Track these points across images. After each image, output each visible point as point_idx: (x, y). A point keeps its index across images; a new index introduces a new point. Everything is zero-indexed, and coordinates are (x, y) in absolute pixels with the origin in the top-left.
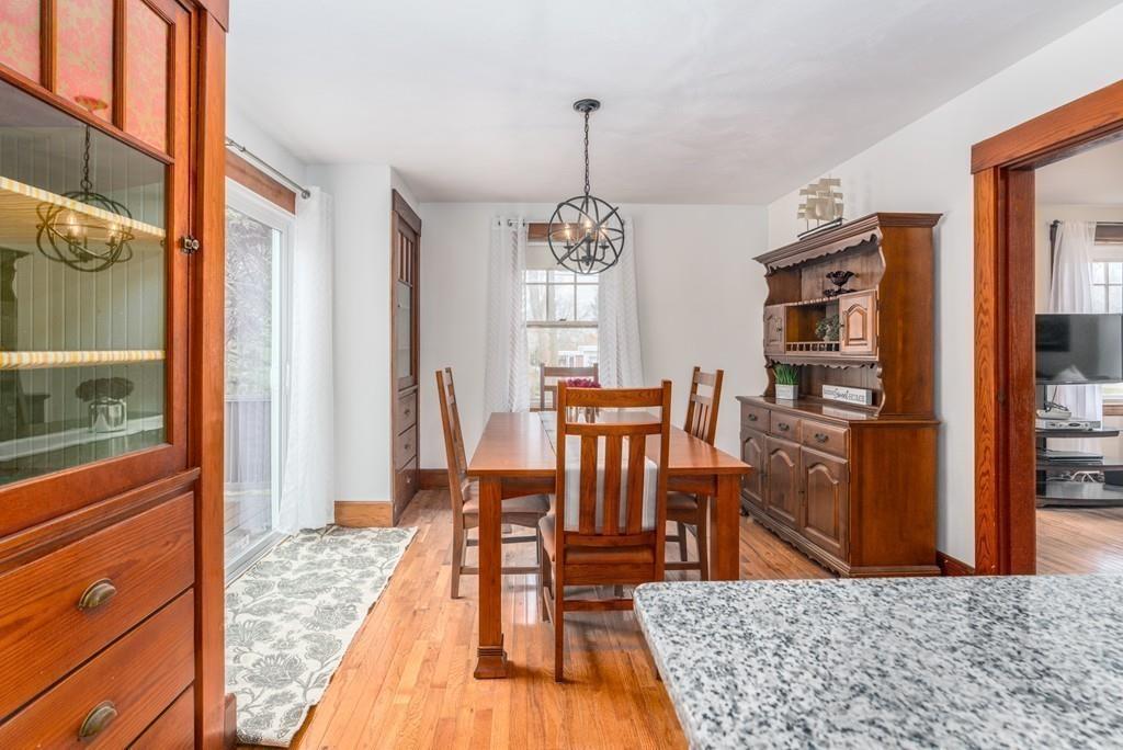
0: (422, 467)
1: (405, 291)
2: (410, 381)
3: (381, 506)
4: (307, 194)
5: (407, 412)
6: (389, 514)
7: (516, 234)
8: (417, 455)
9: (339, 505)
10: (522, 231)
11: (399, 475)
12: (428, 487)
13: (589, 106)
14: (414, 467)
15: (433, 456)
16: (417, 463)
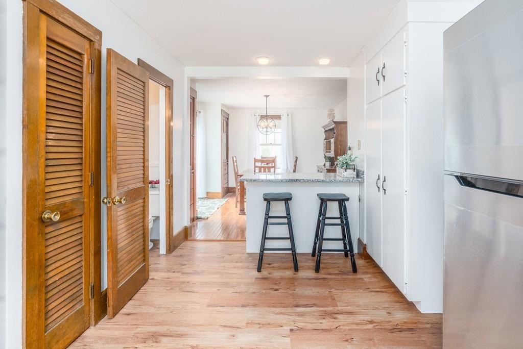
0: (229, 186)
1: (224, 135)
2: (226, 161)
3: (218, 193)
4: (200, 112)
5: (225, 169)
6: (220, 195)
7: (256, 118)
8: (228, 182)
9: (207, 193)
10: (258, 118)
11: (223, 188)
12: (231, 192)
13: (267, 96)
14: (227, 186)
15: (232, 184)
16: (228, 185)
